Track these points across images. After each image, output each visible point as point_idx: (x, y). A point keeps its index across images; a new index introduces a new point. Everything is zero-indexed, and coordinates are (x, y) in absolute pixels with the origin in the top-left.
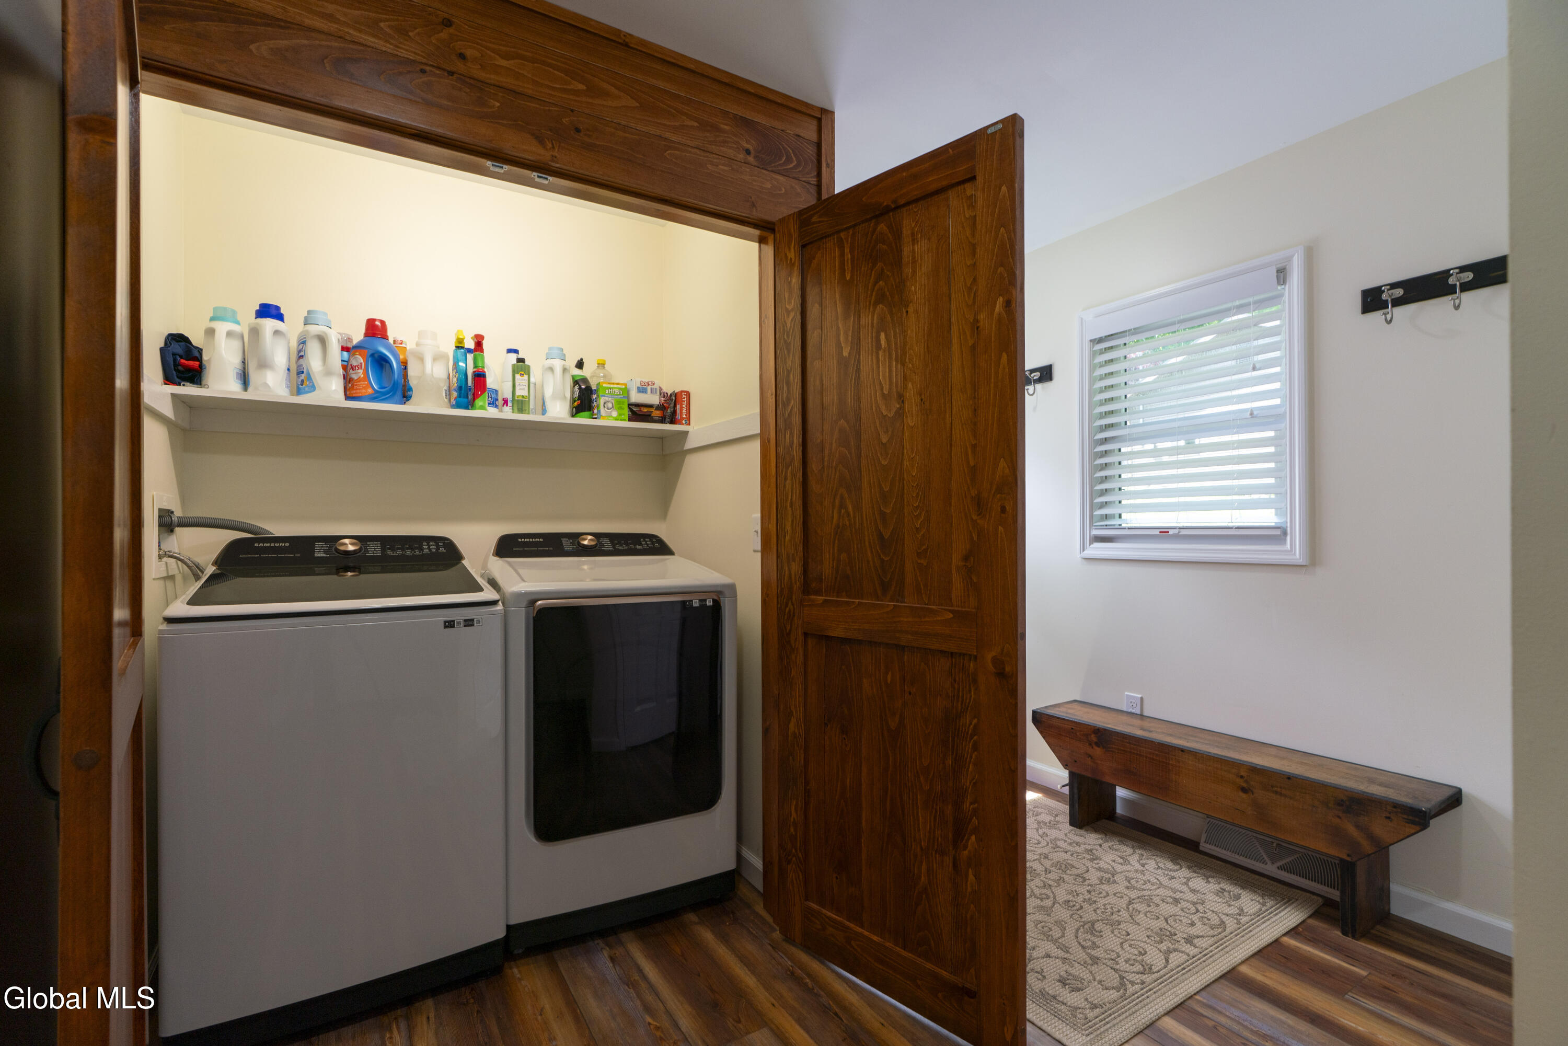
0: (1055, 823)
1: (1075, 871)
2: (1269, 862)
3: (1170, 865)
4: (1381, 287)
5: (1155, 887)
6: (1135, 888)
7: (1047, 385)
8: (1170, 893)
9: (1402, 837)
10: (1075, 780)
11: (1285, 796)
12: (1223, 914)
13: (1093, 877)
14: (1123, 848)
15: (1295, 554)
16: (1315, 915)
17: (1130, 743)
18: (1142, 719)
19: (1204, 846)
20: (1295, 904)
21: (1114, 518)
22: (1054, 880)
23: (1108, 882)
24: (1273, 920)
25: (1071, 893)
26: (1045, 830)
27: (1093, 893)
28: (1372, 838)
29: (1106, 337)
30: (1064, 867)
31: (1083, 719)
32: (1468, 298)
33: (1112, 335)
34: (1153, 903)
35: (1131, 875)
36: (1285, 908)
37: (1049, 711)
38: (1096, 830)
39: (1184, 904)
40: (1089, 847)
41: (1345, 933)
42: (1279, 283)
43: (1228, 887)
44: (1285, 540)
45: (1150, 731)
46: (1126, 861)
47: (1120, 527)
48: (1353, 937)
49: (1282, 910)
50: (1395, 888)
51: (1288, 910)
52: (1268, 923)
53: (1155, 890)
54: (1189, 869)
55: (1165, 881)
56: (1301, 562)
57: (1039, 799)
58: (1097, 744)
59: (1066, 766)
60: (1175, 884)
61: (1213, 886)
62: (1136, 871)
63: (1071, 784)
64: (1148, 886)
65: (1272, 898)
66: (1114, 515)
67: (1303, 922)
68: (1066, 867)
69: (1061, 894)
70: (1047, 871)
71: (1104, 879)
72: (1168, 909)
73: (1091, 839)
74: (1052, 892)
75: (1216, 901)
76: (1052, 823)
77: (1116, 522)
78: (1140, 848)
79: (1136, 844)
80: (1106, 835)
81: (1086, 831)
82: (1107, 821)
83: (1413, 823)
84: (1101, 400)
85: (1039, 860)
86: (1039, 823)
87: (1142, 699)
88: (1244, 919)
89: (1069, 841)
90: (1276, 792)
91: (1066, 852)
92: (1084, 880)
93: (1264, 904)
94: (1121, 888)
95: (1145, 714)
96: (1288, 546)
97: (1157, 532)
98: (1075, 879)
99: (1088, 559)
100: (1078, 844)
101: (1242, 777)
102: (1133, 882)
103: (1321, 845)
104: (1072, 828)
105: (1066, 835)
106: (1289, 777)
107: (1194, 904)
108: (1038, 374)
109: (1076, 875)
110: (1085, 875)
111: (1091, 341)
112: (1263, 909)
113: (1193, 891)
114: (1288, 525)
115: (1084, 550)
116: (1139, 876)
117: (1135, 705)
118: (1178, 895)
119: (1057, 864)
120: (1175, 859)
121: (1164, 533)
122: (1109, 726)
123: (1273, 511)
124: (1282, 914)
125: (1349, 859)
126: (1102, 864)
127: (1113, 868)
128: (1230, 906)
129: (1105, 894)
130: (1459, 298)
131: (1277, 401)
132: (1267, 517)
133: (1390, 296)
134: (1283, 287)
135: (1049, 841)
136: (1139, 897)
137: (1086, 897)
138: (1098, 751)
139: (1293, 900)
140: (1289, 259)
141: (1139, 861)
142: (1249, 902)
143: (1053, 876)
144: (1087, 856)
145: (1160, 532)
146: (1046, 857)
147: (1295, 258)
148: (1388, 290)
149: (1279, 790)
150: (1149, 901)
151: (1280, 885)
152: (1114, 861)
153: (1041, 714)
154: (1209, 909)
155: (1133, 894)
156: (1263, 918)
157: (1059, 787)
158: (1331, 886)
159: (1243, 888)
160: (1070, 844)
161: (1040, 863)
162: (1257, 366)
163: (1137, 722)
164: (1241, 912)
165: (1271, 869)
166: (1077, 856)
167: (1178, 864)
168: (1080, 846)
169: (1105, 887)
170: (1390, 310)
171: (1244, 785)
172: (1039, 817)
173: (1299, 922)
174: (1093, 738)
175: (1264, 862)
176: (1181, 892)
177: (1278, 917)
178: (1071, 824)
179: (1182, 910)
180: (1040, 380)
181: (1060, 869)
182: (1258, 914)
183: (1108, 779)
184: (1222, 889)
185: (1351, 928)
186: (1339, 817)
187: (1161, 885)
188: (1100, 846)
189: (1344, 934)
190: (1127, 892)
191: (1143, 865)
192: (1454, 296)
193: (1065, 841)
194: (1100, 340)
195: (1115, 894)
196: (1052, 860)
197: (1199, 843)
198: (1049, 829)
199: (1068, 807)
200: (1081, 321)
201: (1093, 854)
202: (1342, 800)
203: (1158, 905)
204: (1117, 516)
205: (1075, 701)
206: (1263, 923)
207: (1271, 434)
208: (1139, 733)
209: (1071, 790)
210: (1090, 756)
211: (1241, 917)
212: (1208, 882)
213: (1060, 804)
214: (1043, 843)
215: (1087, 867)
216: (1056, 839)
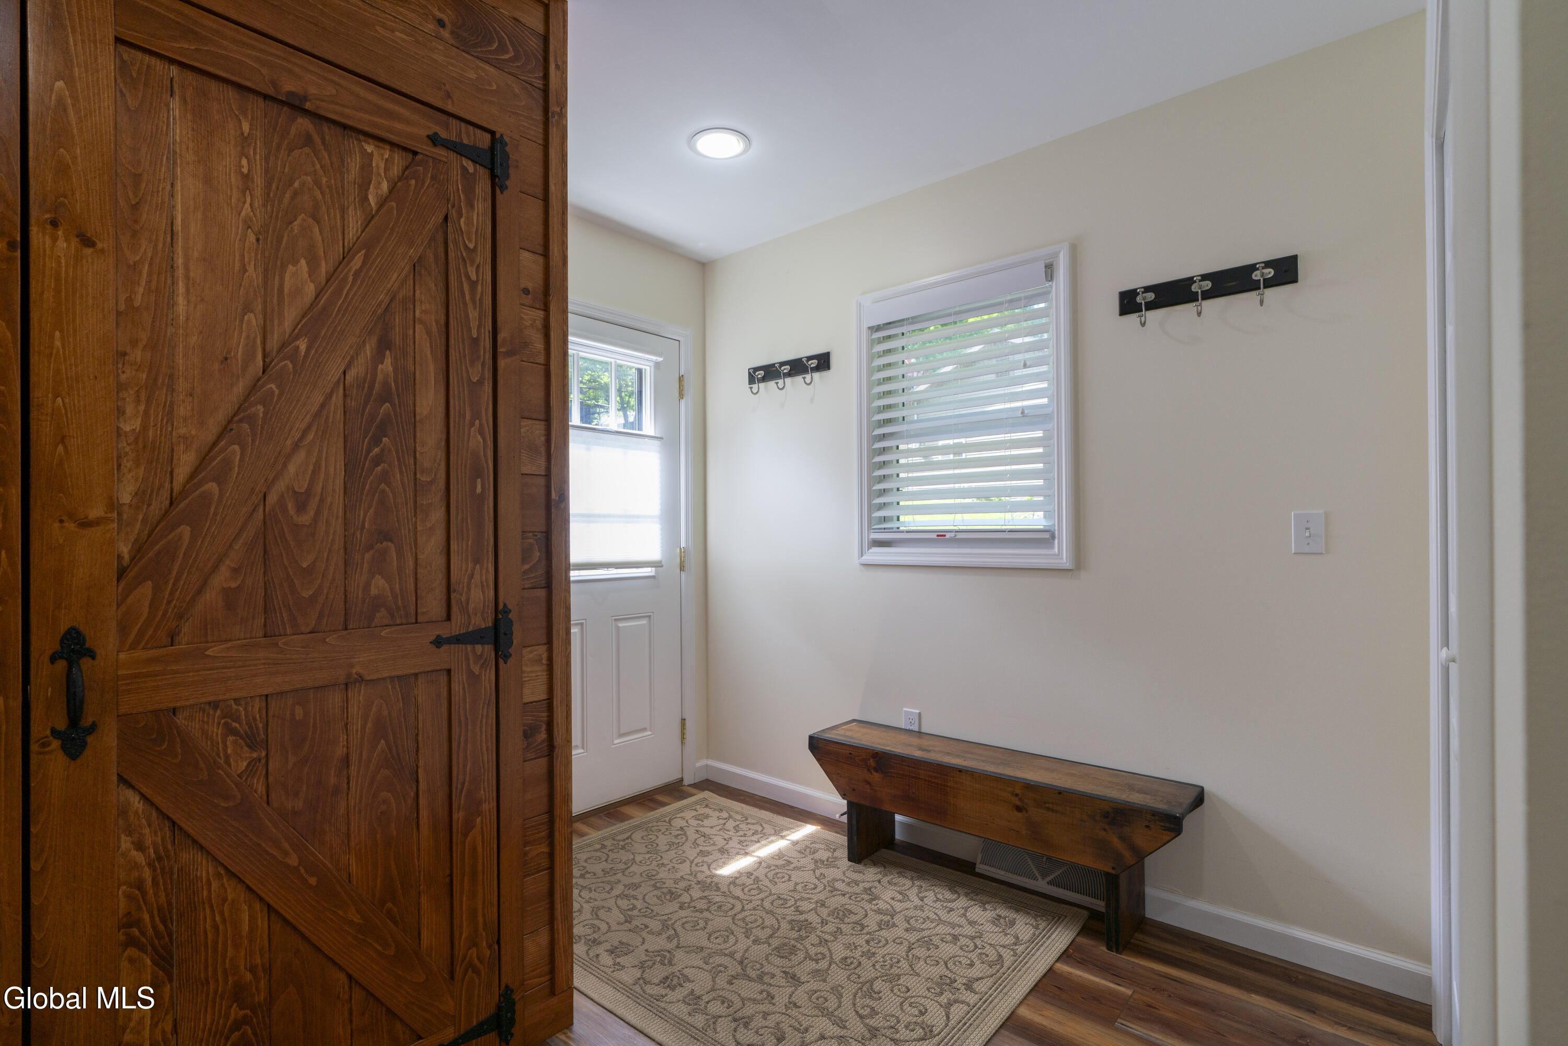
0: (833, 860)
1: (853, 918)
2: (1040, 878)
3: (948, 895)
4: (1137, 289)
5: (934, 924)
6: (914, 929)
7: (825, 374)
8: (948, 930)
9: (1160, 845)
10: (854, 809)
11: (1057, 812)
12: (1001, 946)
13: (872, 922)
14: (902, 881)
15: (1062, 558)
16: (1084, 931)
17: (908, 766)
18: (920, 737)
19: (981, 868)
20: (1064, 922)
21: (892, 520)
22: (831, 934)
23: (888, 925)
24: (1046, 945)
25: (848, 946)
26: (823, 871)
27: (872, 943)
28: (1134, 849)
29: (884, 324)
30: (841, 914)
31: (862, 742)
32: (1209, 306)
33: (890, 323)
34: (933, 944)
35: (910, 913)
36: (1056, 928)
37: (826, 735)
38: (875, 864)
39: (963, 941)
40: (867, 885)
41: (1110, 948)
42: (1047, 280)
43: (1003, 912)
44: (1053, 543)
45: (928, 751)
46: (906, 898)
47: (898, 531)
48: (1117, 951)
49: (1054, 932)
50: (1149, 891)
51: (1058, 930)
52: (1042, 949)
53: (935, 927)
54: (967, 896)
55: (944, 916)
56: (1068, 566)
57: (817, 832)
58: (876, 770)
59: (844, 796)
60: (954, 918)
61: (990, 914)
62: (916, 908)
63: (849, 813)
64: (928, 924)
65: (1044, 918)
66: (892, 517)
67: (1073, 941)
68: (844, 915)
69: (839, 950)
70: (824, 922)
71: (883, 923)
72: (948, 950)
73: (870, 874)
74: (829, 949)
75: (993, 932)
76: (830, 860)
77: (894, 525)
78: (919, 878)
79: (915, 875)
80: (885, 867)
81: (865, 865)
82: (885, 850)
83: (1169, 829)
84: (879, 393)
85: (815, 909)
86: (816, 862)
87: (920, 714)
88: (1020, 949)
89: (847, 880)
90: (1048, 809)
91: (844, 895)
92: (863, 927)
93: (1037, 928)
94: (899, 932)
95: (923, 730)
96: (1056, 550)
97: (934, 536)
98: (853, 929)
99: (866, 565)
100: (857, 883)
101: (1017, 795)
102: (912, 921)
103: (1088, 860)
104: (850, 863)
105: (844, 873)
106: (1060, 792)
107: (972, 938)
108: (815, 362)
109: (854, 923)
110: (864, 922)
111: (869, 328)
112: (1037, 933)
113: (972, 923)
114: (1056, 528)
115: (862, 556)
116: (919, 913)
117: (913, 722)
118: (957, 931)
119: (834, 913)
120: (953, 886)
121: (941, 537)
122: (888, 748)
123: (1042, 513)
124: (1054, 936)
125: (1113, 872)
126: (882, 905)
127: (892, 907)
128: (1006, 935)
129: (884, 942)
130: (1200, 305)
131: (1044, 401)
132: (1035, 520)
133: (1144, 299)
134: (1050, 283)
135: (826, 883)
136: (918, 940)
137: (865, 950)
138: (876, 777)
139: (1063, 917)
140: (1056, 255)
141: (917, 895)
142: (1024, 927)
143: (830, 928)
144: (866, 897)
145: (938, 536)
146: (823, 905)
147: (1061, 255)
148: (1143, 293)
149: (1051, 806)
150: (927, 943)
151: (1050, 902)
152: (893, 899)
153: (818, 739)
154: (987, 943)
155: (913, 937)
156: (1037, 944)
157: (837, 816)
158: (1095, 896)
159: (1017, 911)
160: (848, 884)
161: (816, 913)
162: (1028, 363)
163: (915, 741)
164: (1017, 941)
165: (1041, 885)
166: (856, 898)
167: (956, 892)
168: (858, 885)
169: (884, 933)
170: (1143, 313)
171: (1018, 803)
172: (817, 854)
173: (1069, 942)
174: (872, 763)
175: (1036, 879)
176: (960, 926)
177: (1050, 940)
178: (850, 860)
179: (961, 948)
180: (818, 369)
181: (837, 917)
182: (1031, 941)
183: (887, 807)
184: (998, 915)
185: (1117, 943)
186: (1105, 830)
187: (940, 921)
188: (879, 881)
189: (1108, 949)
190: (906, 935)
191: (922, 899)
192: (1198, 303)
193: (844, 881)
194: (878, 328)
195: (894, 941)
196: (828, 907)
197: (975, 864)
198: (827, 868)
199: (846, 838)
200: (860, 305)
201: (871, 894)
202: (1108, 812)
203: (937, 947)
204: (895, 518)
205: (854, 721)
206: (1038, 950)
207: (1039, 434)
208: (918, 754)
209: (849, 819)
210: (868, 783)
211: (1017, 947)
212: (985, 910)
213: (838, 835)
214: (820, 887)
215: (866, 911)
216: (835, 880)
